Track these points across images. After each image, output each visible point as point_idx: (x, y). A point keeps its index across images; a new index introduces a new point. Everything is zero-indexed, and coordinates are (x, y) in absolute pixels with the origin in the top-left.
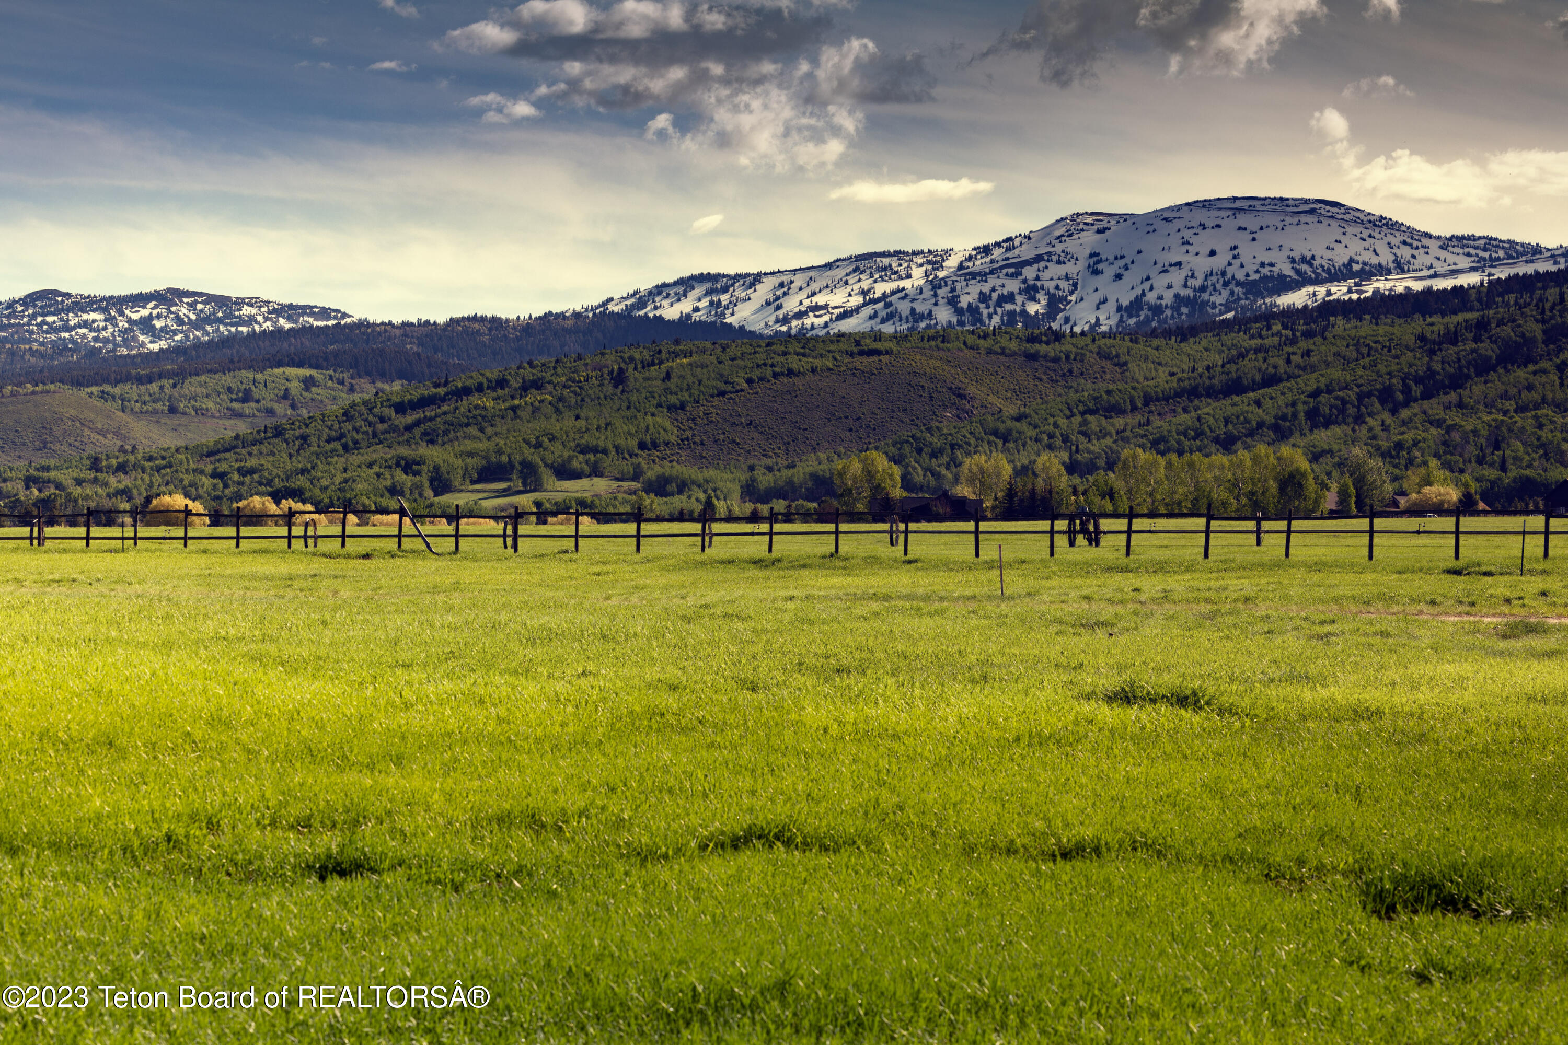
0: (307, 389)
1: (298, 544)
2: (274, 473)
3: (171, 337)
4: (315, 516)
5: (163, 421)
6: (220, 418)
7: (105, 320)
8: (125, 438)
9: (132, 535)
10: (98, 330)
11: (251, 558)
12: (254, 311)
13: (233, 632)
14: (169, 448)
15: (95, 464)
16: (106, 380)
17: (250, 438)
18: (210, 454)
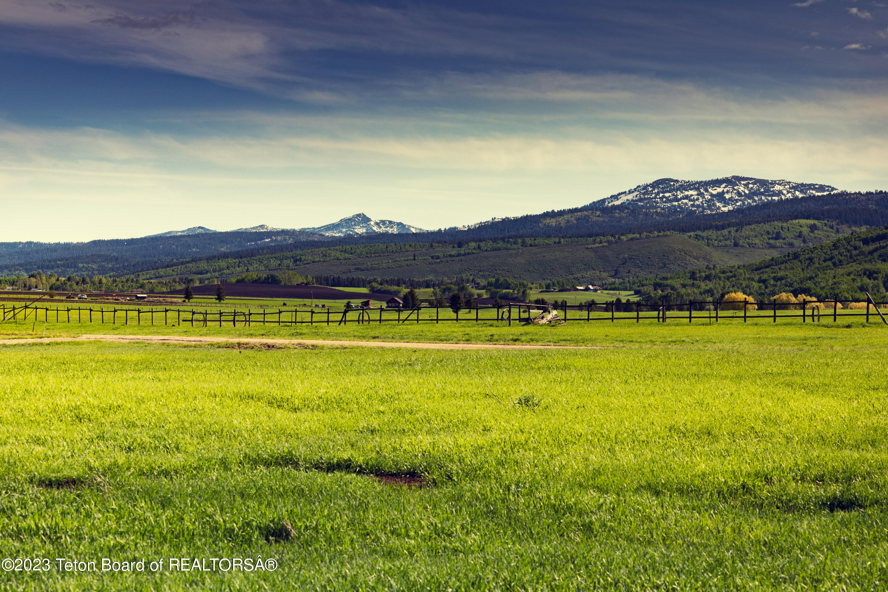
0: (812, 231)
1: (809, 320)
2: (794, 280)
3: (735, 204)
4: (818, 304)
5: (730, 251)
6: (762, 249)
7: (698, 195)
8: (709, 261)
9: (715, 315)
10: (694, 200)
11: (782, 328)
12: (781, 188)
13: (775, 370)
14: (734, 266)
15: (693, 276)
16: (698, 228)
17: (780, 260)
18: (757, 269)
